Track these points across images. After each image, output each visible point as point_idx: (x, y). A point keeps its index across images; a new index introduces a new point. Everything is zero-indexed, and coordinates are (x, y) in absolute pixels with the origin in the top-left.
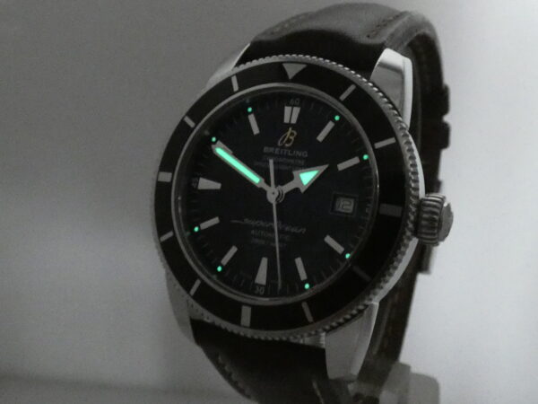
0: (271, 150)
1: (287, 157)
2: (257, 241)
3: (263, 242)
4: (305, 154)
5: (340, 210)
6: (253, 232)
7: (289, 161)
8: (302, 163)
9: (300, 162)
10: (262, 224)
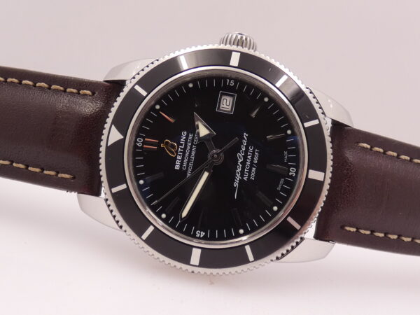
0: (178, 162)
1: (185, 149)
2: (253, 174)
3: (254, 169)
4: (184, 134)
5: (230, 107)
6: (245, 179)
7: (188, 147)
8: (191, 136)
9: (190, 138)
10: (239, 170)
